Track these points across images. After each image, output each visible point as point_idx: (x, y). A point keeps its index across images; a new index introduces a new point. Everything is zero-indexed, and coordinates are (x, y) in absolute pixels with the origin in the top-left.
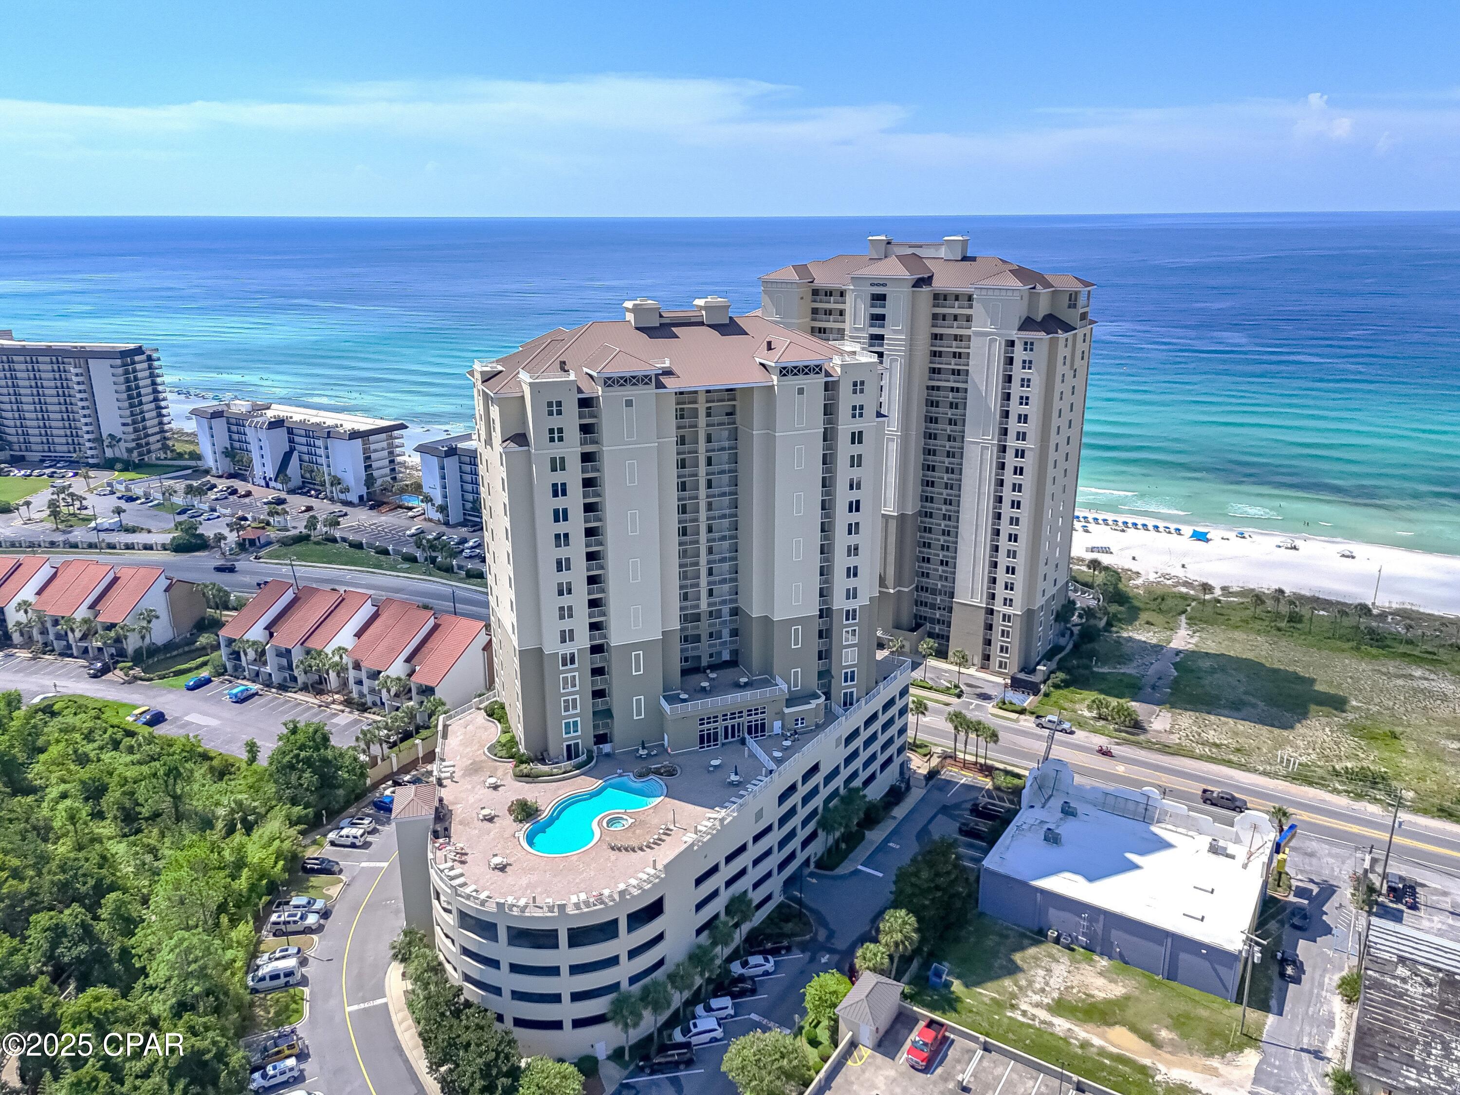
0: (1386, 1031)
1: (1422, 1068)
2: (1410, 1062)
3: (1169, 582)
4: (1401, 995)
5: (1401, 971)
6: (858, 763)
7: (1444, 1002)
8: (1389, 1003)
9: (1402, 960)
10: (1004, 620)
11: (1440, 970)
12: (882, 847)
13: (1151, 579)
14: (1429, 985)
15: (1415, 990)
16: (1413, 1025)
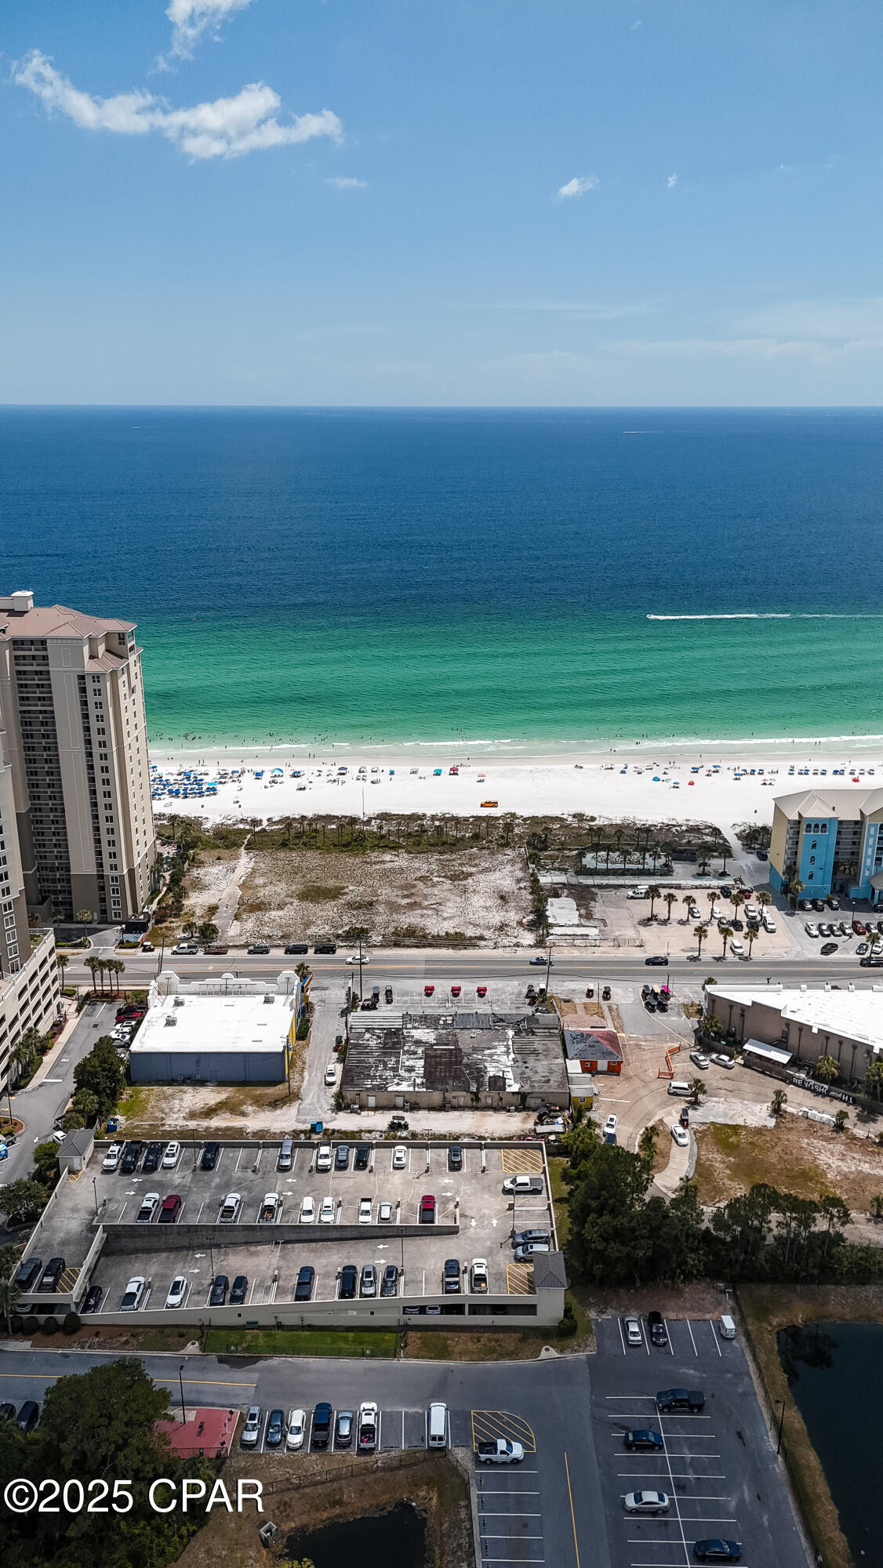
0: (358, 1067)
1: (374, 1078)
2: (368, 1077)
3: (230, 822)
4: (366, 1048)
5: (367, 1036)
6: (28, 1010)
7: (385, 1044)
8: (361, 1053)
9: (368, 1030)
10: (113, 881)
11: (385, 1029)
12: (57, 1063)
13: (218, 822)
14: (379, 1037)
15: (373, 1043)
16: (370, 1060)
